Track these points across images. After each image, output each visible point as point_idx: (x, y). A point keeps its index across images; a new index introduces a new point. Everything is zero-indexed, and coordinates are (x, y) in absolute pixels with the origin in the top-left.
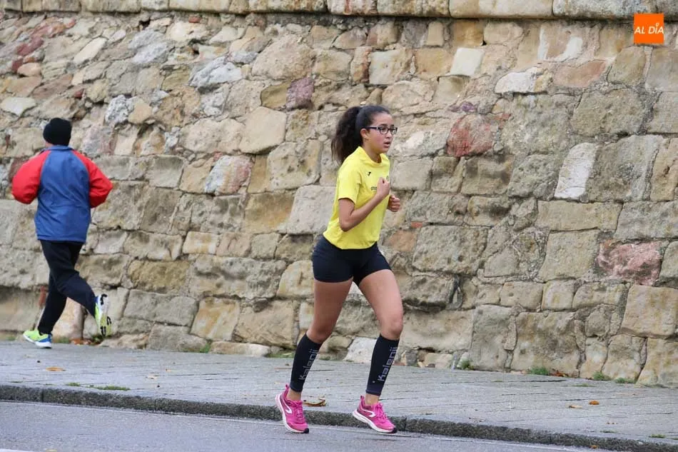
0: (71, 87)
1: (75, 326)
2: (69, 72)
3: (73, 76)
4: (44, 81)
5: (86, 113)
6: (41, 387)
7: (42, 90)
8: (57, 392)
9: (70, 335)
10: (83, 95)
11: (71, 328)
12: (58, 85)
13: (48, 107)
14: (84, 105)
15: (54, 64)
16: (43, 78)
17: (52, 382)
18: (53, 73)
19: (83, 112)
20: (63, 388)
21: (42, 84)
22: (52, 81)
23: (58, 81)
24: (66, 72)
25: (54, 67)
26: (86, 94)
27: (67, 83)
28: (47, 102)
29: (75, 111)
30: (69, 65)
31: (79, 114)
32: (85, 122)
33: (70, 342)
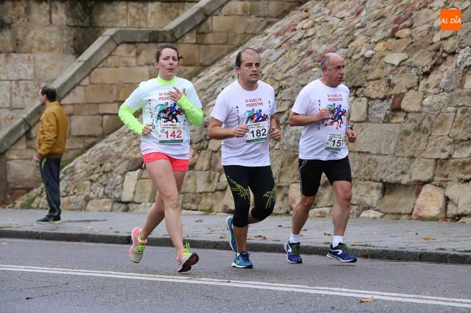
0: (433, 43)
1: (441, 209)
2: (431, 33)
3: (433, 36)
4: (414, 40)
5: (443, 62)
6: (419, 251)
7: (412, 48)
8: (431, 254)
9: (438, 215)
10: (441, 49)
11: (438, 210)
12: (423, 43)
13: (416, 59)
14: (441, 55)
15: (419, 29)
16: (413, 38)
17: (426, 248)
18: (419, 35)
19: (441, 60)
20: (435, 251)
21: (412, 43)
22: (419, 40)
23: (423, 40)
24: (428, 33)
25: (419, 30)
26: (443, 47)
27: (429, 41)
28: (416, 55)
29: (436, 60)
30: (430, 29)
31: (438, 62)
32: (443, 67)
33: (438, 220)
